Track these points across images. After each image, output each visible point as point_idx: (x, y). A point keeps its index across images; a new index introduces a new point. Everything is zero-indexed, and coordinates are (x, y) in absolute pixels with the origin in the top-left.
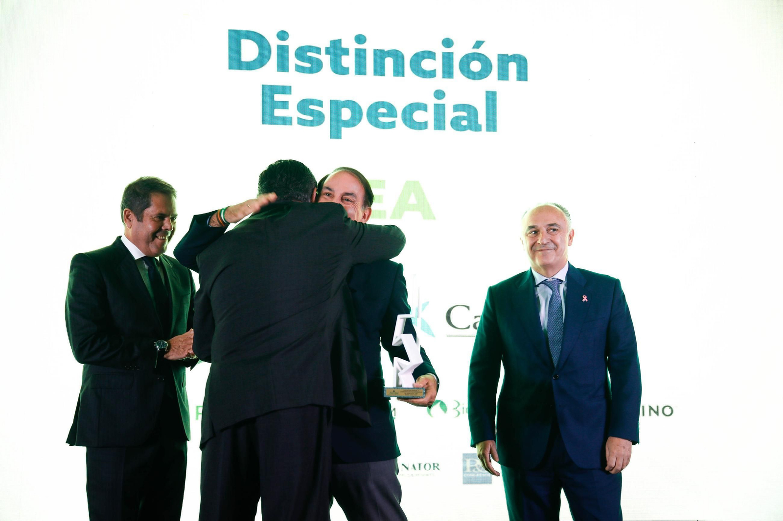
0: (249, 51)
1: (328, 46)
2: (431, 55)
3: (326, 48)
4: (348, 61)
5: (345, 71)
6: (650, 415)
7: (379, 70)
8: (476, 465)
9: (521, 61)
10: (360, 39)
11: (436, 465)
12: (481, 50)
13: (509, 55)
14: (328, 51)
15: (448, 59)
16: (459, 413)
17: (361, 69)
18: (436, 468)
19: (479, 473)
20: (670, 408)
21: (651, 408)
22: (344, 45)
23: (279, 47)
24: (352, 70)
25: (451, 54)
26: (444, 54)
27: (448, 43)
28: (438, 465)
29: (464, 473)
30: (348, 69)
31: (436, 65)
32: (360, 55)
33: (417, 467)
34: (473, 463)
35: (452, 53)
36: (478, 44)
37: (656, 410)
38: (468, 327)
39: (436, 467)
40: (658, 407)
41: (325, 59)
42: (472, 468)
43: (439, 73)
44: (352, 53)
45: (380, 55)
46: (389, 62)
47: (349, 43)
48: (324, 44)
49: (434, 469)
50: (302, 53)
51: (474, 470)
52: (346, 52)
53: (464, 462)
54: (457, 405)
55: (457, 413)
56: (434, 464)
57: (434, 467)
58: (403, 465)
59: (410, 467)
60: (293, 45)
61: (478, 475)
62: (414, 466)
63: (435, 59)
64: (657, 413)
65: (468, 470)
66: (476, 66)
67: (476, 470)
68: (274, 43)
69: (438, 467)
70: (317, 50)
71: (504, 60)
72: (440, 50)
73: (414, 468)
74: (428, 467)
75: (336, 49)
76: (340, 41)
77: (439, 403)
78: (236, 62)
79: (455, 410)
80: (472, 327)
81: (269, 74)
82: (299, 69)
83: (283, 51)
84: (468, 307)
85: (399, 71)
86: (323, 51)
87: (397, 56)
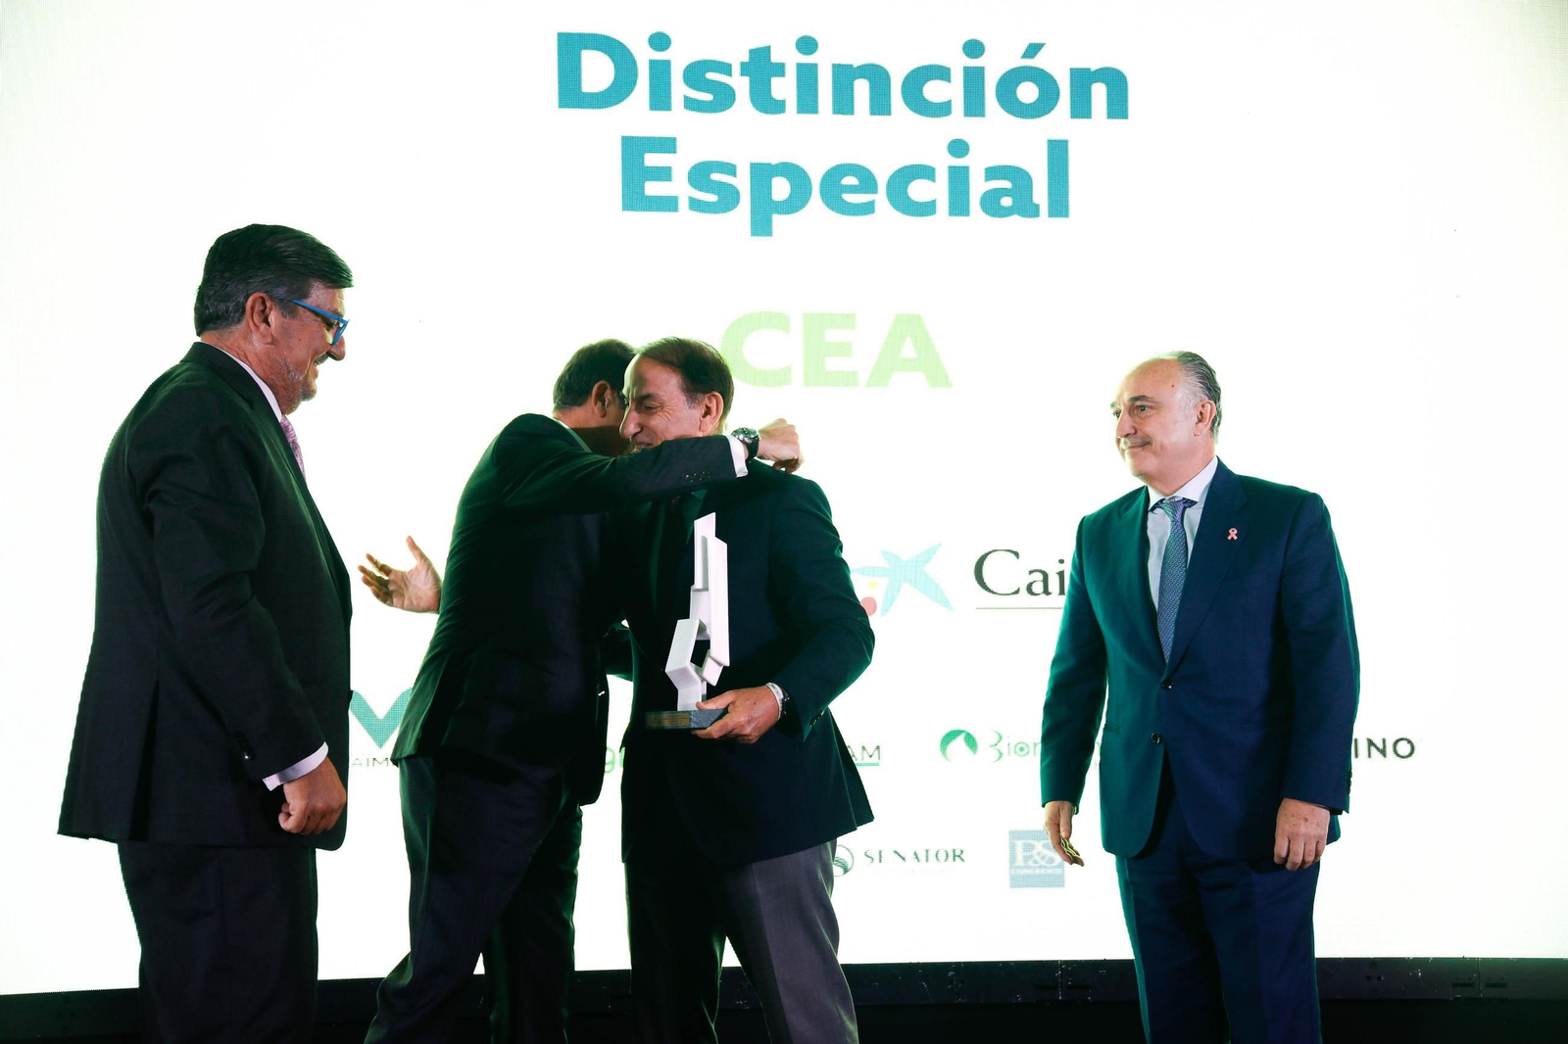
0: (597, 72)
1: (746, 59)
2: (942, 73)
3: (742, 64)
4: (784, 88)
5: (778, 107)
6: (1369, 756)
7: (843, 104)
8: (1034, 853)
9: (1116, 82)
10: (807, 45)
11: (958, 853)
12: (1039, 62)
13: (1093, 69)
14: (745, 69)
15: (974, 79)
16: (1001, 755)
17: (808, 102)
18: (957, 859)
19: (1040, 867)
20: (1409, 742)
21: (1371, 743)
22: (775, 58)
23: (653, 64)
24: (792, 104)
25: (980, 71)
26: (967, 70)
27: (974, 48)
28: (962, 852)
29: (1011, 867)
30: (784, 102)
31: (951, 91)
32: (807, 76)
33: (922, 856)
34: (1029, 848)
35: (982, 69)
36: (1033, 50)
37: (1381, 746)
38: (1017, 592)
39: (958, 856)
40: (1384, 741)
41: (741, 84)
42: (1026, 859)
43: (958, 106)
44: (791, 72)
45: (844, 76)
46: (862, 89)
47: (786, 54)
48: (737, 56)
49: (954, 860)
50: (696, 74)
51: (1030, 863)
52: (780, 70)
53: (1013, 848)
54: (998, 738)
55: (997, 754)
56: (954, 851)
57: (955, 856)
58: (896, 852)
59: (909, 856)
60: (679, 58)
61: (1038, 871)
62: (915, 854)
63: (949, 81)
64: (1383, 752)
65: (1020, 862)
66: (1028, 92)
67: (1035, 862)
68: (643, 55)
69: (962, 856)
70: (725, 68)
71: (1082, 79)
72: (958, 62)
73: (917, 857)
74: (942, 856)
75: (761, 66)
76: (767, 49)
77: (963, 735)
78: (571, 93)
79: (992, 749)
80: (1023, 591)
81: (635, 115)
82: (691, 104)
83: (660, 72)
84: (1016, 554)
85: (880, 105)
86: (736, 69)
87: (877, 76)
